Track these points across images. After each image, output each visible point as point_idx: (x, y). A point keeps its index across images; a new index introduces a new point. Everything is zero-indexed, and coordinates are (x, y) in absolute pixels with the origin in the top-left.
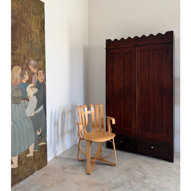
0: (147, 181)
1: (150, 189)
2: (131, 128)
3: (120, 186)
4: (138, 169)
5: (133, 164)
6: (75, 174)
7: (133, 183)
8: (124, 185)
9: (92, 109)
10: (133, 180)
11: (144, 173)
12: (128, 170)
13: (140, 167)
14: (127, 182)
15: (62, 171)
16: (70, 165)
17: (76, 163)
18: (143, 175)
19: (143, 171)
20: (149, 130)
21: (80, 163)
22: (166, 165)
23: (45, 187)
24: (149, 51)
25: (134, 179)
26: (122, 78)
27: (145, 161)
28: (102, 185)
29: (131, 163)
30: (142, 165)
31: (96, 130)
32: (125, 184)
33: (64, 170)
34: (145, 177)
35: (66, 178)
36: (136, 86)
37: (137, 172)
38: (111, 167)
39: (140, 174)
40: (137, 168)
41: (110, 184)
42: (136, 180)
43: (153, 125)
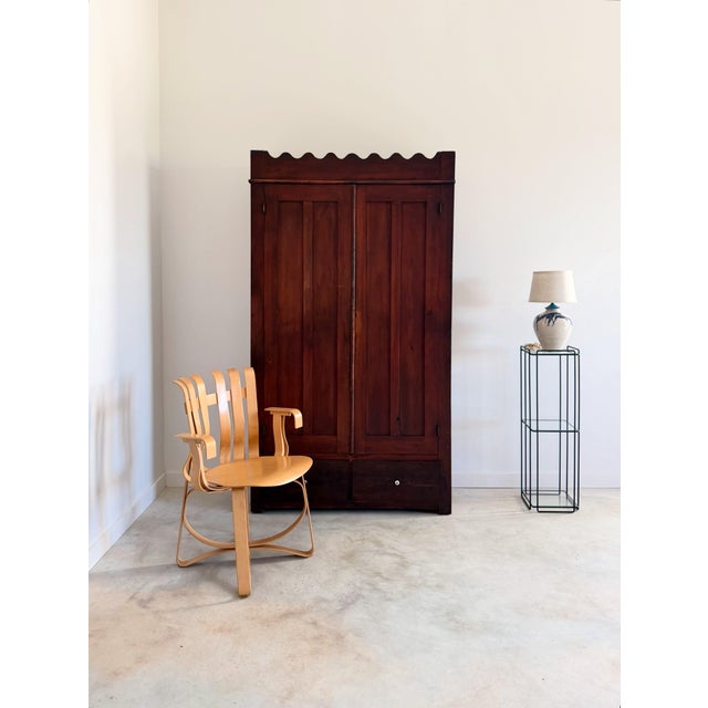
0: (414, 572)
1: (429, 587)
2: (336, 434)
3: (353, 603)
4: (376, 548)
5: (354, 539)
6: (197, 607)
7: (382, 585)
8: (363, 597)
9: (221, 386)
10: (378, 578)
11: (395, 555)
12: (350, 557)
13: (378, 544)
14: (367, 587)
15: (143, 611)
16: (161, 588)
17: (177, 577)
18: (397, 560)
19: (389, 551)
20: (389, 435)
21: (193, 573)
22: (436, 523)
23: (116, 674)
24: (390, 203)
25: (379, 574)
26: (307, 284)
27: (381, 525)
28: (301, 613)
29: (349, 538)
30: (379, 538)
31: (232, 456)
32: (365, 593)
33: (149, 605)
34: (404, 564)
35: (177, 627)
36: (352, 306)
37: (377, 557)
38: (300, 561)
39: (387, 559)
40: (372, 546)
41: (324, 605)
42: (385, 575)
43: (398, 419)
